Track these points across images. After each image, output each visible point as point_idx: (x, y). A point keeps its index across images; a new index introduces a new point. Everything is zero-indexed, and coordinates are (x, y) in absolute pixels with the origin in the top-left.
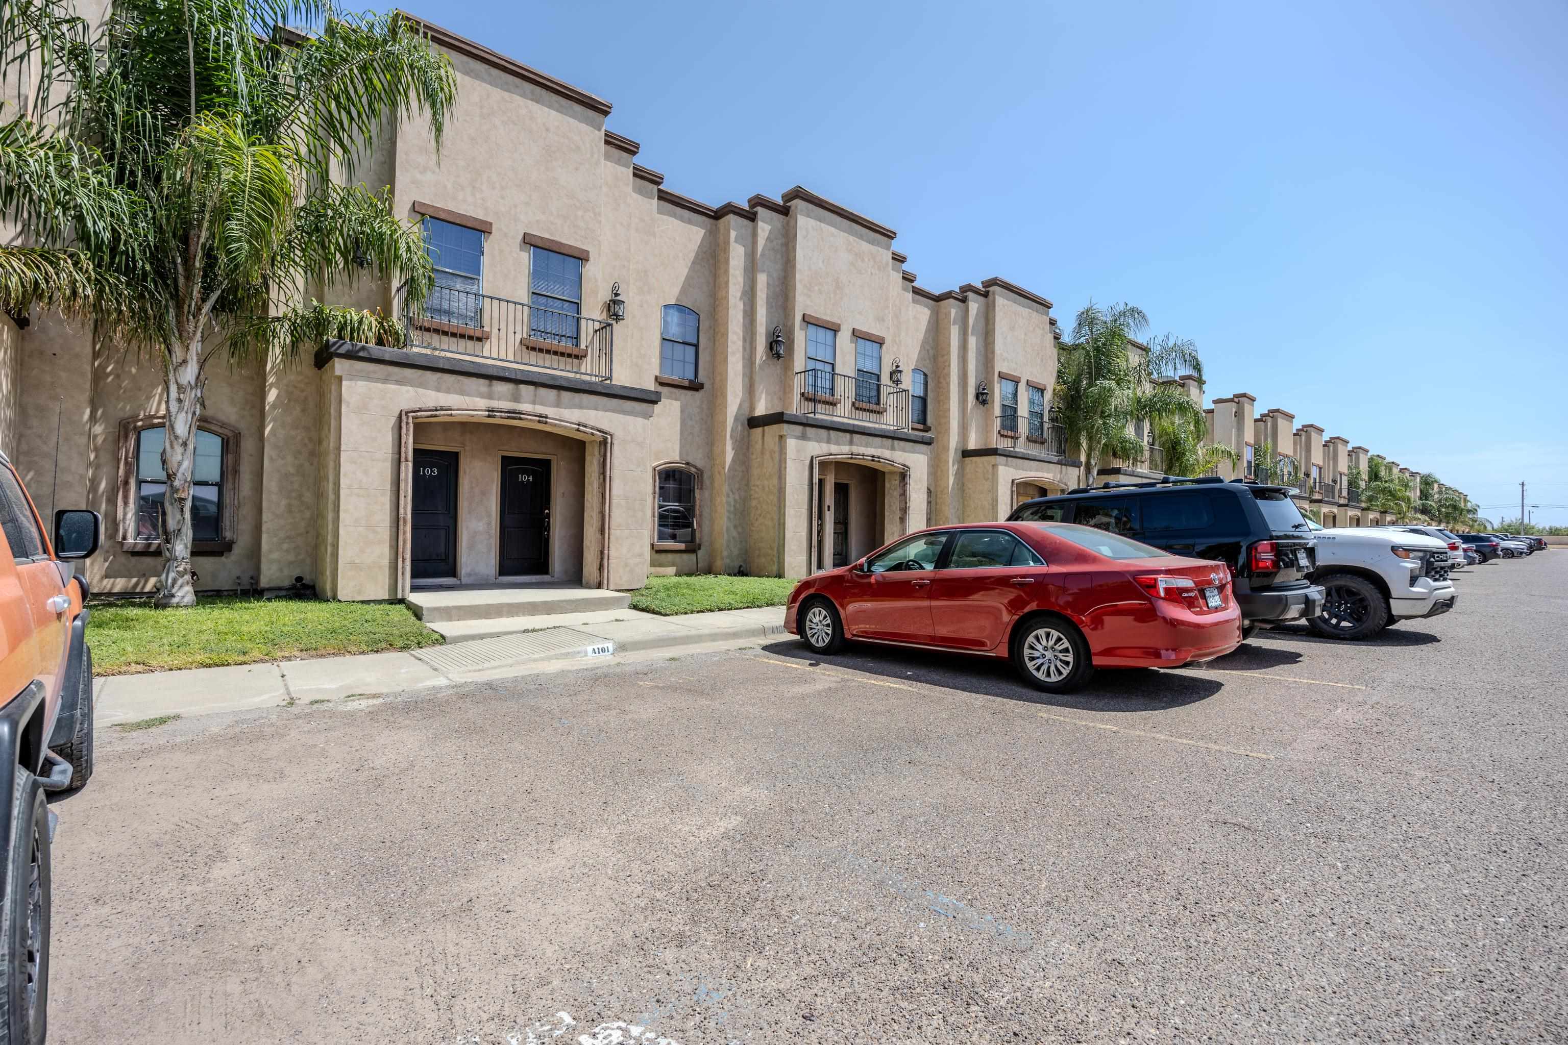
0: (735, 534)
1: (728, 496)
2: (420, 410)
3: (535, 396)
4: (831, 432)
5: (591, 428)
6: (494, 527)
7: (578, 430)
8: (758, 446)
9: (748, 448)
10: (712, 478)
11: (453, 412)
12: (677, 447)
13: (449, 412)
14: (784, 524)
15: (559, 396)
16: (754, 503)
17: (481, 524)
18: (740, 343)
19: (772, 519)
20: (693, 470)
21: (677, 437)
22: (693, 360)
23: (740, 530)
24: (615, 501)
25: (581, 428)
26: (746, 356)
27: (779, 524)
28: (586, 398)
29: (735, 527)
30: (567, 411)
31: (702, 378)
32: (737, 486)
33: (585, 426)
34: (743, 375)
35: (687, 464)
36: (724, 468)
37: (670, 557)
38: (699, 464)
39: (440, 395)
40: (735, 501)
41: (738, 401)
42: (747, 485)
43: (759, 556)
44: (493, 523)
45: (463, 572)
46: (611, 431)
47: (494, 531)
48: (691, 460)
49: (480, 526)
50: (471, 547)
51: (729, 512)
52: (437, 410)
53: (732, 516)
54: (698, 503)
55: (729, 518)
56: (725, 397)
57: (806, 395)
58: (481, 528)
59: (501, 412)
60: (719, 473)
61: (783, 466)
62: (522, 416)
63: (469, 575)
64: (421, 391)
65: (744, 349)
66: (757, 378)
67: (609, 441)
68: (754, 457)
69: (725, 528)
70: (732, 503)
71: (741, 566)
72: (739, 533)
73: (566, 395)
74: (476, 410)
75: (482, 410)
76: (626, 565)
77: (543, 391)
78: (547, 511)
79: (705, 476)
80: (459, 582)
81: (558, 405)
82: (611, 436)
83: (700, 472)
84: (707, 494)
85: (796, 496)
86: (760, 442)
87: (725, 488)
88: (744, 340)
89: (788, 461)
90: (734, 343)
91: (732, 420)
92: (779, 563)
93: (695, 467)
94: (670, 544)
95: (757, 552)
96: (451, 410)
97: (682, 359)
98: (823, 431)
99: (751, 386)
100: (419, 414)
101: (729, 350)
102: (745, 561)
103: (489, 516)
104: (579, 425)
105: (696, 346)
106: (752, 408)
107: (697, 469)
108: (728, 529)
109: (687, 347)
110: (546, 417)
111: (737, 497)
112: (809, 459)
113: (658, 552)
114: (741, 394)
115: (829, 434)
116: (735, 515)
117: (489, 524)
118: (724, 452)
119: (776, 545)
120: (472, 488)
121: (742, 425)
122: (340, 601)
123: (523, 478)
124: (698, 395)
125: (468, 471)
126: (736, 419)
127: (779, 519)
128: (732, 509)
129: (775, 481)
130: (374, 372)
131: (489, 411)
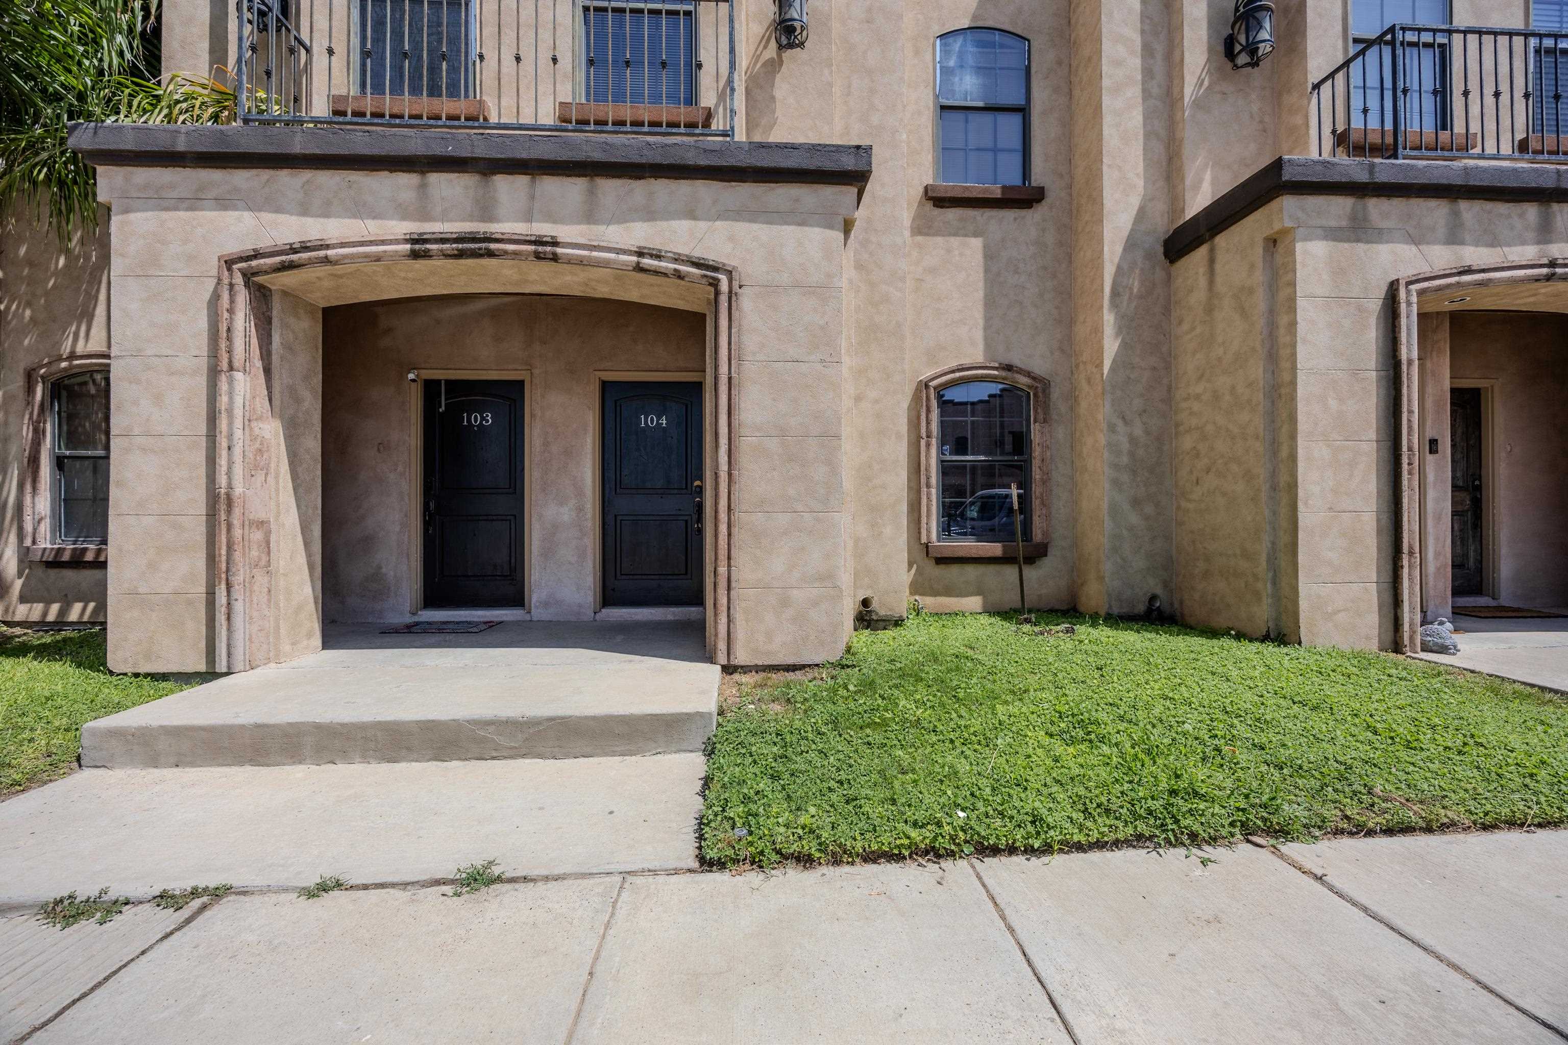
0: (1134, 519)
1: (1112, 428)
2: (257, 255)
3: (532, 197)
4: (1463, 205)
5: (676, 260)
6: (589, 516)
7: (639, 268)
8: (1198, 297)
9: (1167, 310)
10: (1072, 397)
11: (330, 252)
12: (979, 335)
13: (322, 253)
14: (1293, 487)
15: (591, 192)
16: (1187, 442)
17: (565, 510)
18: (1135, 62)
19: (1249, 476)
20: (1023, 380)
21: (978, 314)
22: (1017, 143)
23: (1149, 509)
24: (747, 442)
25: (647, 262)
26: (1155, 91)
27: (1274, 488)
28: (662, 188)
29: (1136, 503)
30: (612, 228)
31: (1038, 177)
32: (1138, 403)
33: (658, 257)
34: (1147, 136)
35: (1009, 368)
36: (1100, 365)
37: (971, 572)
38: (1039, 366)
39: (309, 221)
40: (1133, 440)
41: (1135, 201)
42: (1168, 400)
43: (1207, 574)
44: (589, 506)
45: (534, 600)
46: (730, 262)
47: (589, 524)
48: (1017, 361)
49: (566, 514)
50: (548, 553)
51: (1116, 467)
52: (295, 251)
53: (1125, 477)
54: (1037, 452)
55: (1116, 483)
56: (1096, 200)
57: (1354, 137)
58: (566, 518)
59: (443, 241)
60: (1089, 381)
61: (1283, 320)
62: (493, 246)
63: (546, 604)
64: (266, 217)
65: (1148, 73)
66: (1189, 134)
67: (724, 287)
68: (1185, 327)
69: (1105, 506)
70: (1125, 446)
71: (1153, 598)
72: (1147, 518)
73: (610, 188)
74: (383, 242)
75: (397, 242)
76: (785, 602)
77: (550, 185)
78: (697, 483)
79: (1055, 394)
80: (528, 617)
81: (590, 216)
82: (729, 273)
83: (1042, 385)
84: (1060, 433)
85: (1333, 403)
86: (1203, 282)
87: (1105, 412)
88: (1147, 51)
89: (1301, 303)
90: (1118, 63)
91: (1119, 249)
92: (1277, 597)
93: (1028, 374)
94: (969, 545)
95: (1201, 565)
96: (328, 247)
97: (990, 145)
98: (1431, 205)
99: (1170, 160)
100: (254, 263)
101: (1106, 82)
102: (1166, 584)
103: (580, 494)
104: (640, 254)
105: (1023, 111)
106: (1175, 201)
107: (1034, 378)
108: (1114, 510)
109: (1002, 118)
110: (555, 243)
111: (1138, 431)
112: (1381, 292)
113: (941, 561)
114: (1140, 183)
115: (1456, 214)
116: (1134, 472)
117: (580, 509)
118: (1098, 330)
119: (1263, 548)
120: (546, 444)
121: (1149, 256)
122: (111, 673)
123: (648, 421)
124: (1033, 217)
125: (538, 413)
126: (1130, 244)
127: (1274, 474)
128: (1125, 460)
129: (1257, 370)
130: (172, 186)
131: (414, 241)
